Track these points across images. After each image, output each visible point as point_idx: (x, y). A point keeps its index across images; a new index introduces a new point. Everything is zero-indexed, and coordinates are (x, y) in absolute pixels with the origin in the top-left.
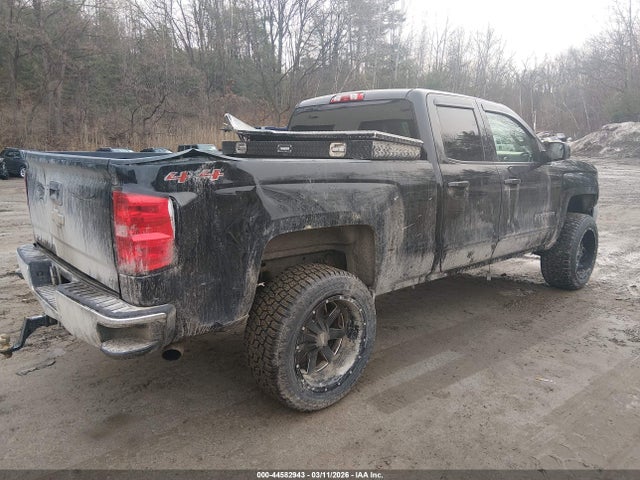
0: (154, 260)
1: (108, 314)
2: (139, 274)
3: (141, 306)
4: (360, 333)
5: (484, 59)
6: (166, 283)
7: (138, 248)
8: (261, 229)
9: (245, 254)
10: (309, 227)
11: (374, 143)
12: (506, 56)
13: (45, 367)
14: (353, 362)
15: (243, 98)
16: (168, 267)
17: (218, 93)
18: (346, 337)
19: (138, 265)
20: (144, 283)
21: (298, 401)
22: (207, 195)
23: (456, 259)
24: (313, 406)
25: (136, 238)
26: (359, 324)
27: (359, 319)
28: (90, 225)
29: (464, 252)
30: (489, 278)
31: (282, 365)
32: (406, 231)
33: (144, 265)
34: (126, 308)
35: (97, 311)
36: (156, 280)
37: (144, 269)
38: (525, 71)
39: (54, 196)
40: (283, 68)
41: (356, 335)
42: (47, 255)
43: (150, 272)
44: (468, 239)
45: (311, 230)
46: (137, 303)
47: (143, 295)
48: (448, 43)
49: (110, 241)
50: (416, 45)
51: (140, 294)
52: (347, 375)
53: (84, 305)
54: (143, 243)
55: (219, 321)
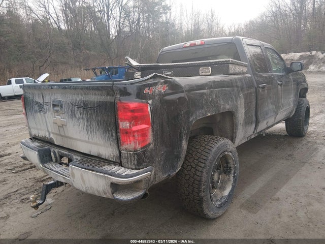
0: (144, 141)
1: (119, 176)
2: (135, 150)
3: (136, 169)
4: (233, 171)
5: (210, 28)
6: (149, 154)
7: (136, 134)
8: (188, 118)
9: (181, 133)
10: (209, 114)
11: (230, 66)
12: (221, 26)
13: (46, 210)
14: (231, 187)
15: (92, 53)
16: (149, 144)
17: (78, 51)
18: (223, 174)
19: (136, 145)
20: (138, 155)
21: (212, 214)
22: (161, 100)
23: (262, 126)
24: (218, 215)
25: (135, 128)
26: (232, 166)
27: (232, 163)
28: (94, 124)
29: (265, 122)
30: (264, 135)
31: (205, 196)
32: (245, 113)
33: (139, 145)
34: (128, 172)
35: (110, 175)
36: (144, 153)
37: (139, 147)
38: (230, 32)
39: (56, 108)
40: (111, 36)
41: (230, 172)
42: (45, 144)
43: (141, 148)
44: (267, 114)
45: (210, 116)
46: (134, 167)
47: (137, 163)
48: (194, 20)
49: (114, 132)
50: (177, 22)
51: (136, 162)
52: (229, 195)
53: (98, 172)
54: (138, 131)
55: (169, 173)
